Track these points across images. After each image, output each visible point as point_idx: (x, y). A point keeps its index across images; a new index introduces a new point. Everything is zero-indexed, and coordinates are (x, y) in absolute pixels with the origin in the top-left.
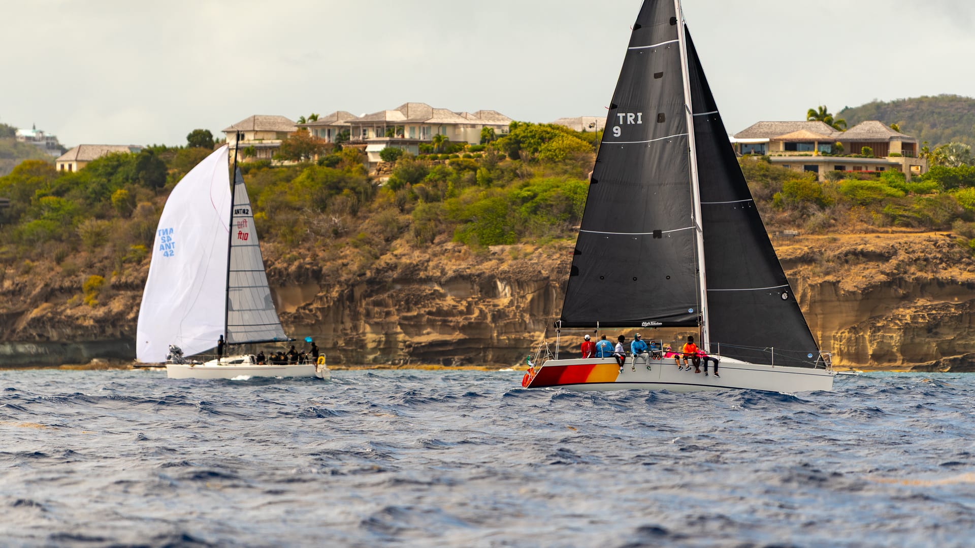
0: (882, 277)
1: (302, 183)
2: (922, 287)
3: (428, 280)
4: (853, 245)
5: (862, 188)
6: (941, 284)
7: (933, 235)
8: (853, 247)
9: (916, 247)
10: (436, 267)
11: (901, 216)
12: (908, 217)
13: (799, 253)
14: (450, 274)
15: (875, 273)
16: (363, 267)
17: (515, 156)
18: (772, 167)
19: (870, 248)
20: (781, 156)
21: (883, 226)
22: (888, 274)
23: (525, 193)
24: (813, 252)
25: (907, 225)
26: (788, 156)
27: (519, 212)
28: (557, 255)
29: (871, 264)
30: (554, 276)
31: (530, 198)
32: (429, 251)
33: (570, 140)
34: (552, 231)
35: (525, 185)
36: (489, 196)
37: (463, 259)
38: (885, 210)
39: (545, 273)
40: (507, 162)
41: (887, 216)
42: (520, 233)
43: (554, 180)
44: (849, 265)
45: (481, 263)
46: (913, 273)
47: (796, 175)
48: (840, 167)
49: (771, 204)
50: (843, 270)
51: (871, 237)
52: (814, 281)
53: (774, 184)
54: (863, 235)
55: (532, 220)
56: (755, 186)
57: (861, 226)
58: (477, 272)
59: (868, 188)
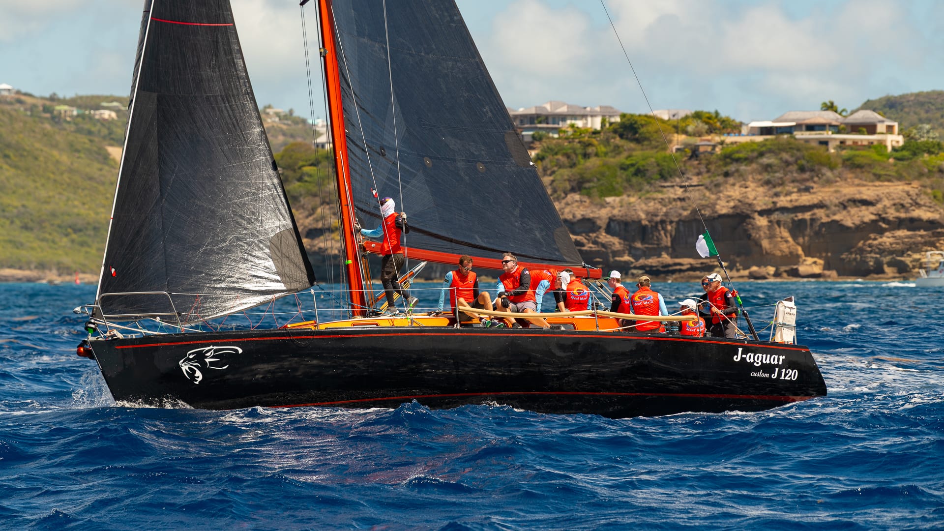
0: (873, 217)
2: (900, 224)
5: (858, 156)
6: (912, 220)
7: (907, 188)
8: (852, 196)
9: (894, 196)
10: (570, 212)
11: (886, 175)
12: (889, 175)
13: (816, 201)
14: (579, 216)
15: (867, 215)
17: (621, 136)
18: (797, 142)
19: (865, 197)
20: (802, 134)
21: (872, 181)
22: (875, 215)
23: (628, 162)
24: (825, 200)
25: (889, 181)
26: (807, 135)
27: (624, 174)
28: (652, 204)
29: (864, 208)
30: (649, 217)
31: (633, 165)
32: (564, 201)
33: (660, 125)
34: (647, 187)
35: (629, 156)
36: (605, 164)
37: (587, 207)
38: (874, 171)
39: (643, 216)
40: (618, 141)
41: (875, 175)
42: (625, 188)
43: (649, 152)
44: (849, 209)
45: (599, 210)
46: (892, 214)
47: (813, 148)
48: (843, 142)
49: (794, 168)
50: (844, 213)
51: (863, 189)
52: (825, 220)
53: (798, 154)
54: (858, 188)
55: (634, 180)
56: (785, 156)
57: (857, 181)
58: (597, 216)
59: (862, 156)
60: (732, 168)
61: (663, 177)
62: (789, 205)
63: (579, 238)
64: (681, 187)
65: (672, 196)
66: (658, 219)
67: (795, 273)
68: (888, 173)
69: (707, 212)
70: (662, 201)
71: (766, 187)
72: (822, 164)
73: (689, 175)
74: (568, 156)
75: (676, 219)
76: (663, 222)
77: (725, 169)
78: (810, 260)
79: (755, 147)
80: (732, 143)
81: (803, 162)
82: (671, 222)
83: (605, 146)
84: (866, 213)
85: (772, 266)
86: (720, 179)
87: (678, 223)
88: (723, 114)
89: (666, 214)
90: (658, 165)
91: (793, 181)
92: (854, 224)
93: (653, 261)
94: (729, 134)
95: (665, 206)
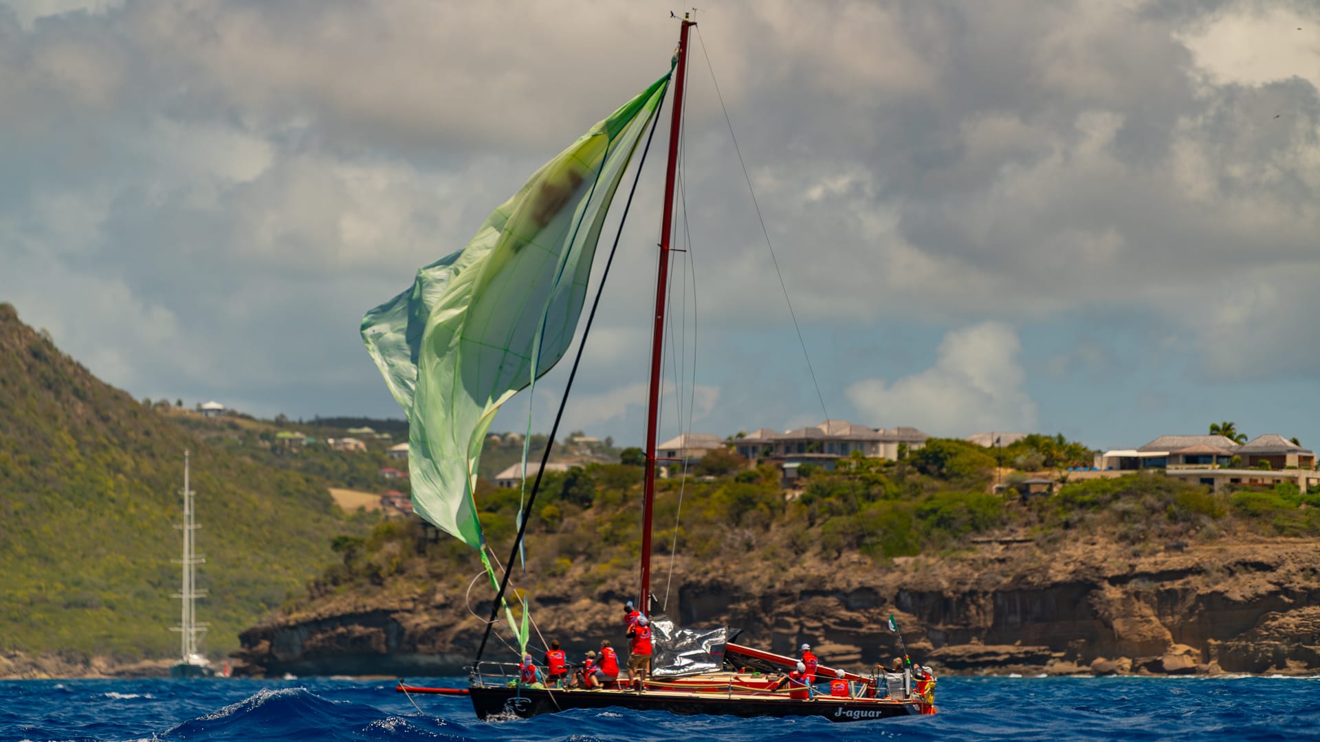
0: (1271, 587)
1: (719, 498)
2: (1310, 597)
3: (835, 592)
4: (1242, 555)
5: (1254, 500)
8: (1243, 557)
9: (1303, 557)
10: (844, 578)
11: (1291, 527)
12: (1299, 528)
13: (1190, 564)
14: (855, 585)
15: (1263, 584)
16: (771, 580)
17: (923, 470)
18: (1167, 480)
19: (1260, 559)
20: (1177, 469)
21: (1273, 536)
22: (1275, 584)
23: (928, 507)
24: (1203, 563)
25: (1296, 535)
26: (1185, 470)
27: (923, 525)
28: (958, 567)
29: (1258, 573)
30: (954, 587)
31: (934, 511)
32: (836, 563)
33: (975, 455)
34: (954, 544)
35: (930, 499)
36: (895, 510)
37: (868, 571)
38: (1274, 521)
39: (945, 584)
40: (917, 477)
41: (1276, 527)
42: (923, 546)
43: (957, 494)
44: (1237, 575)
45: (885, 575)
46: (1299, 582)
47: (1190, 489)
48: (1236, 480)
49: (1164, 516)
50: (1231, 580)
51: (1259, 547)
52: (1203, 591)
53: (1168, 497)
54: (1252, 546)
55: (936, 533)
56: (1150, 499)
57: (1251, 536)
58: (881, 583)
59: (1259, 500)
60: (1074, 515)
61: (977, 529)
62: (1153, 570)
63: (855, 615)
64: (1002, 543)
65: (988, 555)
66: (967, 588)
67: (1157, 667)
68: (1294, 524)
69: (1036, 579)
70: (973, 564)
71: (1123, 544)
72: (1199, 511)
73: (1013, 526)
74: (845, 498)
75: (993, 589)
76: (972, 593)
77: (1064, 517)
78: (1182, 648)
79: (1108, 485)
80: (1078, 481)
81: (1174, 508)
82: (985, 593)
83: (897, 484)
84: (1262, 581)
85: (1129, 658)
86: (1058, 532)
87: (995, 594)
88: (1070, 440)
89: (978, 582)
90: (971, 512)
91: (1160, 536)
92: (1243, 596)
93: (956, 650)
94: (1075, 468)
95: (977, 570)
